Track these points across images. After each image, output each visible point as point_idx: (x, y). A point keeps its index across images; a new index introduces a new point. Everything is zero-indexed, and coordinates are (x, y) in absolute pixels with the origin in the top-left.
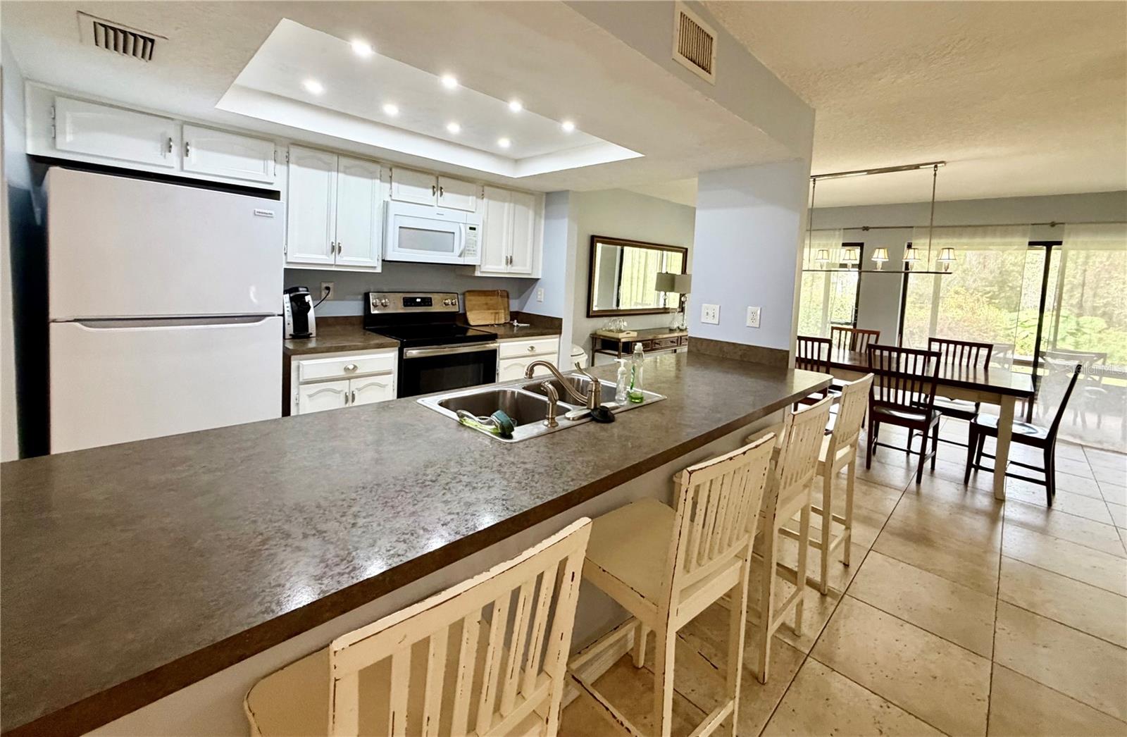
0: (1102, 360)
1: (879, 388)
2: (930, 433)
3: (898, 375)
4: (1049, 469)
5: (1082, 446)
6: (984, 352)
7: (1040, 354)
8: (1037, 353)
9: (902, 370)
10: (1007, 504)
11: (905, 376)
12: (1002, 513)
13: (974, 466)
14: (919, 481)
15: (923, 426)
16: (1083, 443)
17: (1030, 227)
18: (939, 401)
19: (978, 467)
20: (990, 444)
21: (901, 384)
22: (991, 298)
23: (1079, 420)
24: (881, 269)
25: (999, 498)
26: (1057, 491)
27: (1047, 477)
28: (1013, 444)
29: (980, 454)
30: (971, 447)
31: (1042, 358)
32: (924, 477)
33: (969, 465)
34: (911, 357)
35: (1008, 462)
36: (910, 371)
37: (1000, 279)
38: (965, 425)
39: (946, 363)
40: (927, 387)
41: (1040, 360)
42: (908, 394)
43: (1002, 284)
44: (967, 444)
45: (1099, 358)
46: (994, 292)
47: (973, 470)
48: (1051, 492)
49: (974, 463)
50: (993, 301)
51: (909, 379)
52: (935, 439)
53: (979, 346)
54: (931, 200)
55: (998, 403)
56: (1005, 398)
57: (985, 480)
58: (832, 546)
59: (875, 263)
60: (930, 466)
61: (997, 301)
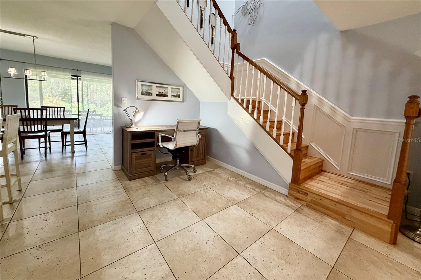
0: (95, 112)
1: (22, 127)
2: (48, 140)
3: (30, 119)
4: (85, 140)
5: (93, 135)
6: (62, 109)
7: (79, 112)
8: (79, 111)
9: (32, 117)
10: (76, 153)
11: (34, 119)
12: (74, 155)
13: (64, 145)
14: (46, 156)
15: (44, 137)
16: (93, 134)
17: (71, 70)
18: (49, 128)
19: (66, 145)
20: (68, 138)
21: (32, 123)
22: (62, 98)
23: (92, 130)
24: (14, 77)
25: (73, 152)
26: (88, 146)
27: (85, 142)
28: (75, 135)
29: (66, 142)
30: (63, 141)
31: (80, 113)
32: (47, 155)
33: (63, 145)
34: (35, 111)
35: (74, 142)
36: (36, 117)
37: (64, 92)
38: (60, 134)
39: (49, 114)
40: (44, 123)
41: (80, 114)
42: (36, 126)
43: (66, 94)
44: (61, 140)
45: (94, 112)
46: (63, 96)
47: (64, 147)
48: (86, 146)
49: (64, 144)
50: (63, 99)
51: (36, 120)
52: (50, 142)
53: (60, 108)
54: (34, 53)
55: (69, 123)
56: (71, 121)
57: (69, 149)
58: (12, 184)
59: (10, 74)
60: (49, 151)
61: (65, 99)
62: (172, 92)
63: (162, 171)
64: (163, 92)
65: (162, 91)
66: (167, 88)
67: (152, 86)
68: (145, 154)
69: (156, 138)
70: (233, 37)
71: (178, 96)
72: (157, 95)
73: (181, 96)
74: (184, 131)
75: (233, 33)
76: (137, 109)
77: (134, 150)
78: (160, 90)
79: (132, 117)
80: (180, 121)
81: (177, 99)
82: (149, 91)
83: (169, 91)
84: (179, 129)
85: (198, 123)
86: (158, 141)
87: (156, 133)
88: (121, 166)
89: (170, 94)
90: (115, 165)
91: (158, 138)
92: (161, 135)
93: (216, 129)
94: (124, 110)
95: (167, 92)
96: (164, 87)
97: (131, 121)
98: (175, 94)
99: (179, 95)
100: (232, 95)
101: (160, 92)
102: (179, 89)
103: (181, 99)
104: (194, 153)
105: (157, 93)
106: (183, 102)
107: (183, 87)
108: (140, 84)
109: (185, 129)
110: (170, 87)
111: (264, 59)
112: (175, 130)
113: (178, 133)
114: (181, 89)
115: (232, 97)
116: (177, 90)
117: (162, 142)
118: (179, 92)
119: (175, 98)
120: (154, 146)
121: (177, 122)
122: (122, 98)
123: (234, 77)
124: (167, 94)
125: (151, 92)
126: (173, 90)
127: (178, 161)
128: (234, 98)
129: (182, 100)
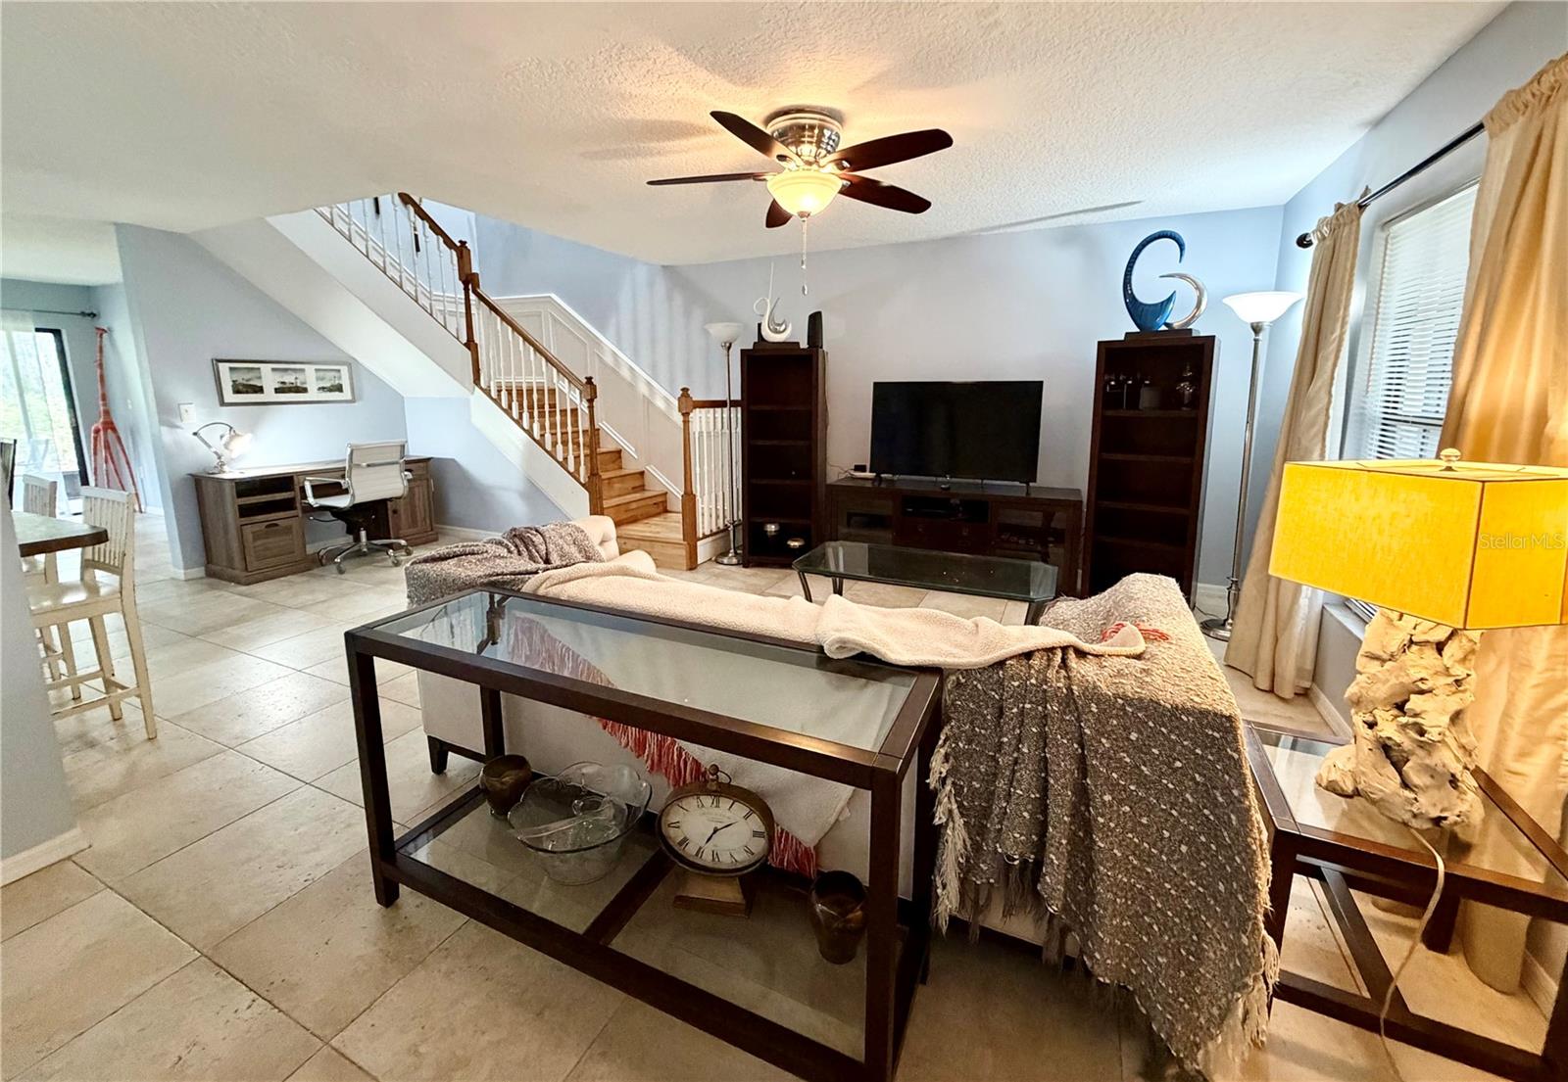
62: (318, 379)
63: (324, 561)
64: (293, 381)
65: (289, 379)
66: (303, 370)
67: (259, 369)
68: (276, 525)
69: (297, 488)
70: (460, 257)
71: (339, 388)
72: (277, 391)
73: (346, 387)
74: (369, 466)
75: (461, 250)
76: (231, 428)
77: (245, 520)
78: (282, 377)
79: (221, 450)
80: (356, 446)
81: (335, 396)
82: (251, 383)
83: (310, 377)
84: (355, 461)
85: (399, 448)
86: (305, 497)
87: (295, 478)
88: (203, 568)
89: (312, 385)
90: (186, 568)
91: (303, 489)
92: (310, 481)
93: (453, 460)
94: (195, 434)
95: (303, 381)
96: (294, 370)
97: (219, 458)
98: (328, 385)
99: (341, 386)
100: (477, 380)
101: (283, 383)
102: (339, 371)
103: (347, 394)
104: (403, 517)
105: (277, 386)
106: (353, 401)
107: (349, 365)
108: (224, 368)
109: (369, 463)
110: (310, 369)
111: (550, 297)
112: (347, 468)
113: (354, 472)
114: (344, 370)
115: (477, 388)
116: (333, 374)
117: (315, 496)
118: (340, 378)
119: (329, 394)
120: (295, 508)
121: (349, 450)
122: (179, 405)
123: (476, 345)
124: (304, 386)
125: (259, 385)
126: (321, 374)
127: (363, 534)
128: (481, 388)
129: (349, 397)
